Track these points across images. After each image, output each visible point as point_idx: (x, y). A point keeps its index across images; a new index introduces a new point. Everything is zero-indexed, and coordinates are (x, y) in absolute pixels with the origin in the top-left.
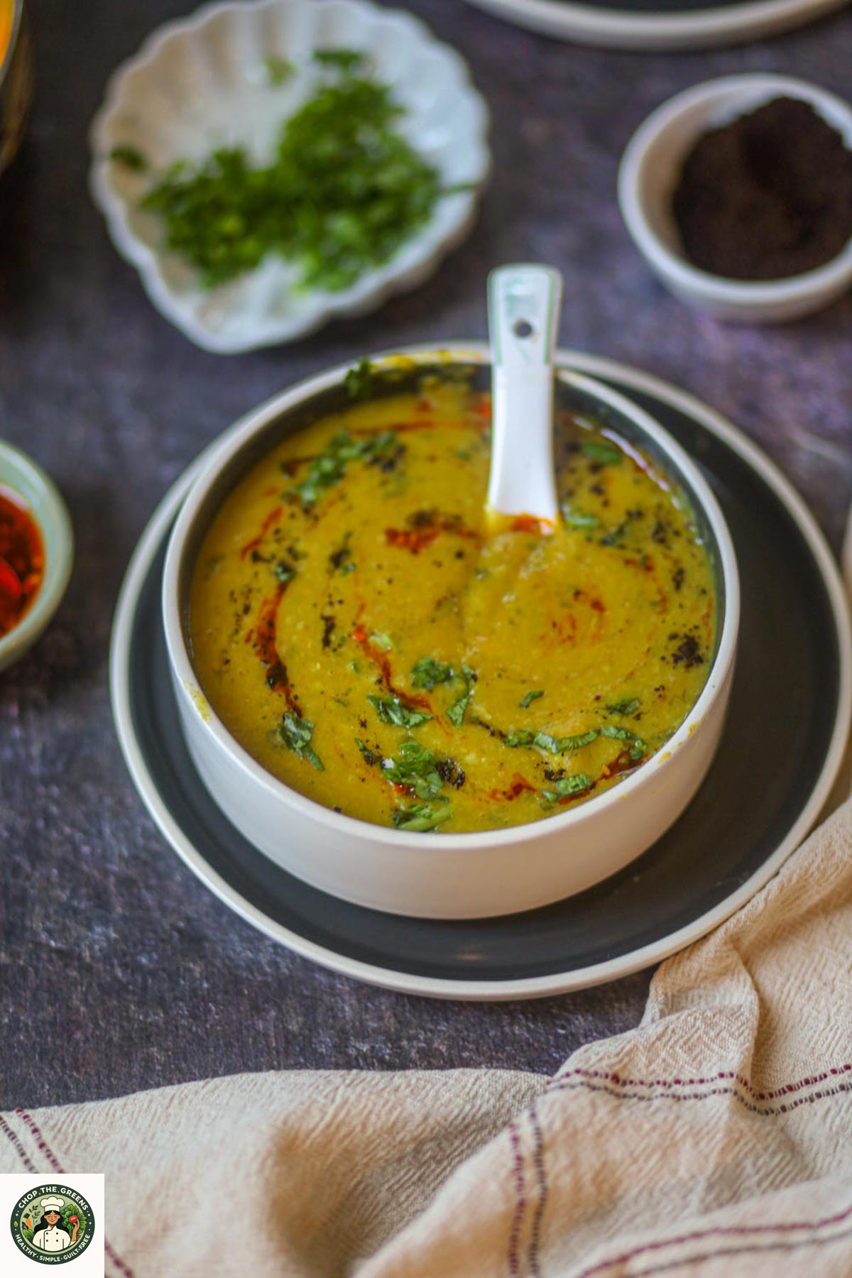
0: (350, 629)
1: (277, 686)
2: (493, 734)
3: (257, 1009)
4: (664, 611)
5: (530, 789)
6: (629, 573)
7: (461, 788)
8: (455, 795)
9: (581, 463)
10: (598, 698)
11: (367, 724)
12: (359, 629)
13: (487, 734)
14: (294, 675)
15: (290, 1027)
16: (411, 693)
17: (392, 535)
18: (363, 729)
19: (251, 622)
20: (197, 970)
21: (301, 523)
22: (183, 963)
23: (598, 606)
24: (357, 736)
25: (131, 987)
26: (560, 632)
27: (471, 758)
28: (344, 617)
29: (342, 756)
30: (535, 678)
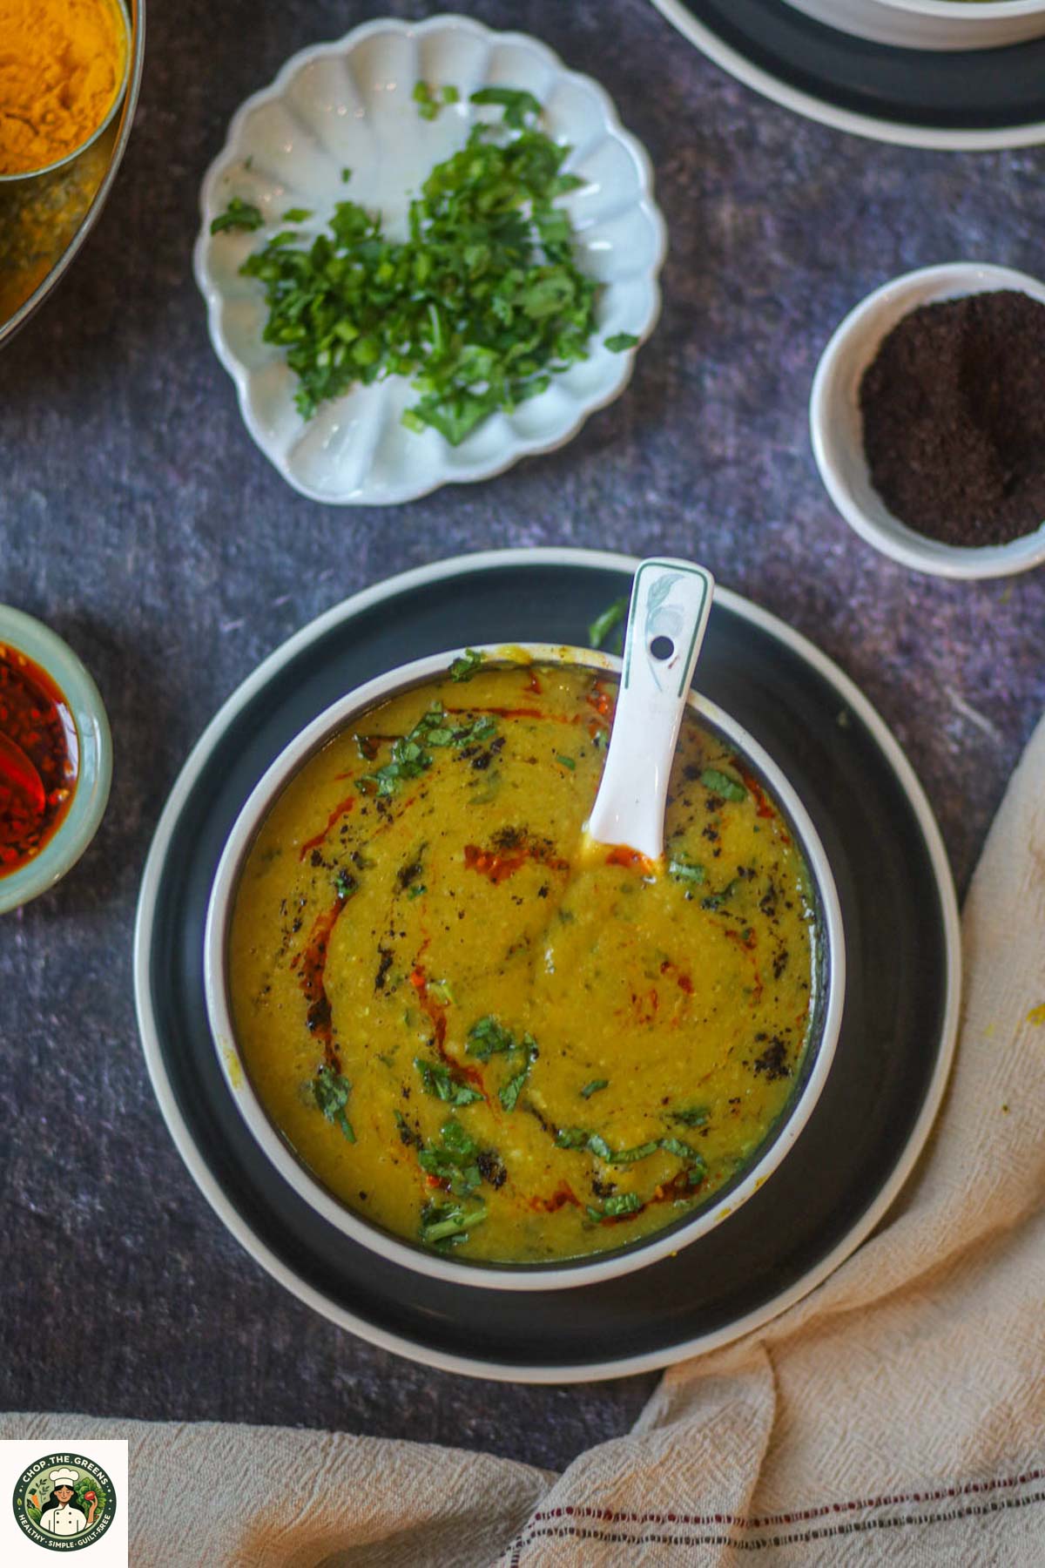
0: (408, 969)
1: (318, 1029)
2: (545, 1127)
3: (242, 1320)
4: (758, 1002)
5: (575, 1202)
6: (727, 947)
7: (501, 1189)
8: (493, 1197)
9: (699, 795)
10: (666, 1101)
11: (410, 1094)
12: (419, 971)
13: (537, 1126)
14: (338, 1017)
15: (275, 1345)
16: (465, 1062)
17: (472, 854)
18: (405, 1099)
19: (299, 943)
20: (184, 1262)
21: (373, 821)
22: (170, 1252)
23: (685, 983)
24: (398, 1108)
25: (111, 1272)
26: (639, 1010)
27: (516, 1154)
28: (405, 951)
29: (377, 1128)
30: (602, 1063)
